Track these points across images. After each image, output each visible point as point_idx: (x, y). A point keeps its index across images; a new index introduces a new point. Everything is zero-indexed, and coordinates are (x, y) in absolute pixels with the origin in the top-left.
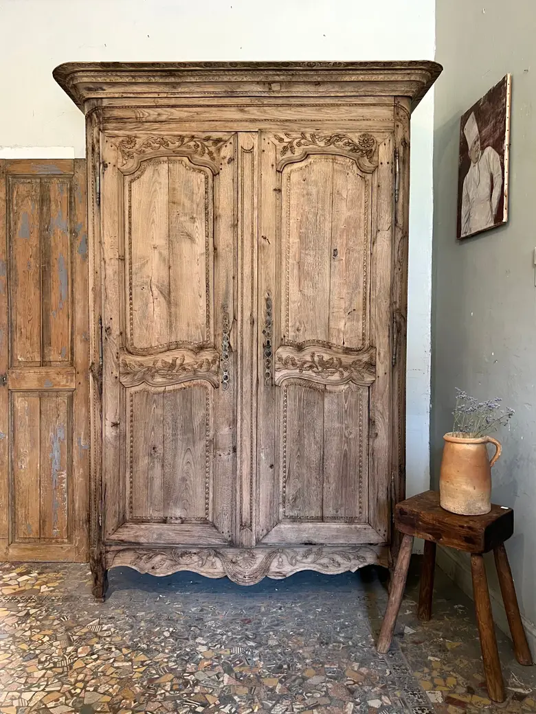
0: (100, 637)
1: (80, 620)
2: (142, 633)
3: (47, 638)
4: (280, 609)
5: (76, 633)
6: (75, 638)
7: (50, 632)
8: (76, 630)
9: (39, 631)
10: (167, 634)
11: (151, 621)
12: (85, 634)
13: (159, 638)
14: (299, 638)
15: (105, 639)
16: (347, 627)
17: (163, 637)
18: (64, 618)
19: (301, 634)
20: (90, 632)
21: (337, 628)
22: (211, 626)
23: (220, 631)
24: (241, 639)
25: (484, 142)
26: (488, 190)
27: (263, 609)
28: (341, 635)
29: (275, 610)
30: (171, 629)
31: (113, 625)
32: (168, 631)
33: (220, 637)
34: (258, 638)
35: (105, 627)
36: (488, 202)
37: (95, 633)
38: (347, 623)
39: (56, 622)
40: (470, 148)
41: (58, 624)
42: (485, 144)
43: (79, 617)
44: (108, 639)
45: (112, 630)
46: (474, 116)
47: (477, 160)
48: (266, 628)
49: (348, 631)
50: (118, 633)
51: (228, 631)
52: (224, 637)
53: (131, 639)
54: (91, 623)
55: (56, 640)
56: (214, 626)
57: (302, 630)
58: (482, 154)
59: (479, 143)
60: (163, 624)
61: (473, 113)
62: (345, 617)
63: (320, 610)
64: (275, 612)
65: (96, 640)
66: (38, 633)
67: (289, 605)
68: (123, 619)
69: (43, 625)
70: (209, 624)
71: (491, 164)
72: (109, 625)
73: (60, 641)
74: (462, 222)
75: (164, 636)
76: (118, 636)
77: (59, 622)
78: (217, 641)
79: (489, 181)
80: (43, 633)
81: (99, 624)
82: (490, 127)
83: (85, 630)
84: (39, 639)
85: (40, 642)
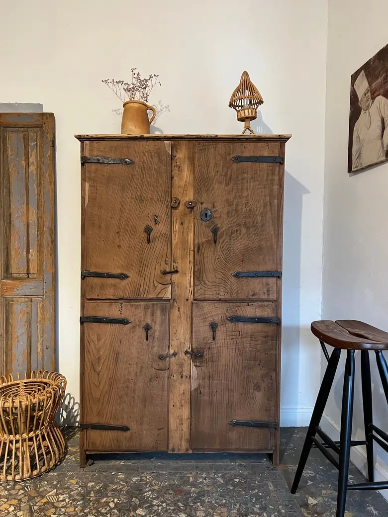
0: (56, 507)
1: (41, 490)
2: (91, 504)
3: (12, 508)
4: (205, 479)
5: (36, 503)
6: (36, 508)
7: (15, 502)
8: (37, 501)
9: (6, 500)
10: (112, 505)
11: (99, 491)
12: (45, 503)
13: (106, 509)
14: (222, 509)
15: (60, 510)
16: (261, 497)
17: (108, 508)
18: (27, 488)
19: (224, 505)
20: (48, 502)
21: (253, 499)
22: (149, 497)
23: (156, 502)
24: (174, 510)
25: (374, 92)
26: (379, 131)
27: (191, 480)
28: (256, 506)
29: (201, 480)
30: (116, 500)
31: (67, 495)
32: (113, 501)
33: (156, 508)
34: (188, 510)
35: (61, 498)
36: (380, 141)
37: (53, 504)
38: (260, 494)
39: (22, 492)
40: (360, 99)
41: (22, 494)
42: (376, 94)
43: (40, 487)
44: (63, 510)
45: (67, 500)
46: (364, 74)
47: (368, 107)
48: (195, 499)
49: (262, 501)
50: (71, 503)
51: (163, 502)
52: (160, 508)
53: (82, 511)
54: (50, 494)
55: (20, 510)
56: (151, 496)
57: (224, 501)
58: (373, 102)
59: (369, 94)
60: (109, 495)
61: (363, 71)
62: (259, 487)
63: (237, 480)
64: (202, 482)
65: (53, 510)
66: (5, 502)
67: (212, 476)
68: (76, 489)
69: (10, 494)
70: (147, 494)
71: (382, 110)
72: (64, 496)
73: (23, 511)
74: (353, 159)
75: (110, 507)
76: (71, 506)
77: (23, 492)
78: (154, 512)
79: (380, 124)
80: (10, 502)
81: (57, 494)
82: (380, 80)
83: (44, 500)
84: (6, 509)
85: (6, 511)
